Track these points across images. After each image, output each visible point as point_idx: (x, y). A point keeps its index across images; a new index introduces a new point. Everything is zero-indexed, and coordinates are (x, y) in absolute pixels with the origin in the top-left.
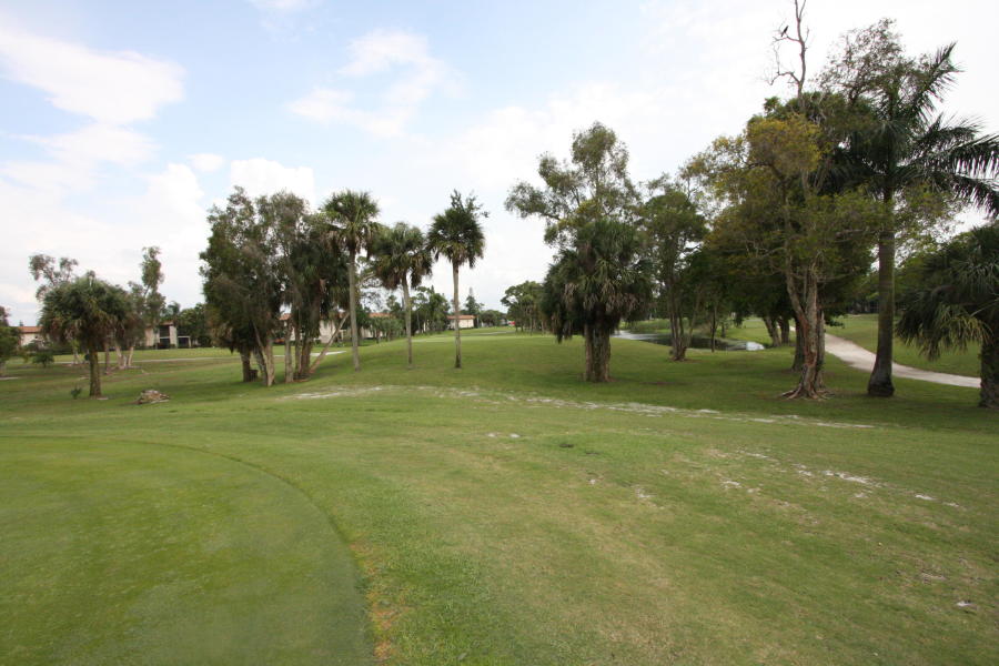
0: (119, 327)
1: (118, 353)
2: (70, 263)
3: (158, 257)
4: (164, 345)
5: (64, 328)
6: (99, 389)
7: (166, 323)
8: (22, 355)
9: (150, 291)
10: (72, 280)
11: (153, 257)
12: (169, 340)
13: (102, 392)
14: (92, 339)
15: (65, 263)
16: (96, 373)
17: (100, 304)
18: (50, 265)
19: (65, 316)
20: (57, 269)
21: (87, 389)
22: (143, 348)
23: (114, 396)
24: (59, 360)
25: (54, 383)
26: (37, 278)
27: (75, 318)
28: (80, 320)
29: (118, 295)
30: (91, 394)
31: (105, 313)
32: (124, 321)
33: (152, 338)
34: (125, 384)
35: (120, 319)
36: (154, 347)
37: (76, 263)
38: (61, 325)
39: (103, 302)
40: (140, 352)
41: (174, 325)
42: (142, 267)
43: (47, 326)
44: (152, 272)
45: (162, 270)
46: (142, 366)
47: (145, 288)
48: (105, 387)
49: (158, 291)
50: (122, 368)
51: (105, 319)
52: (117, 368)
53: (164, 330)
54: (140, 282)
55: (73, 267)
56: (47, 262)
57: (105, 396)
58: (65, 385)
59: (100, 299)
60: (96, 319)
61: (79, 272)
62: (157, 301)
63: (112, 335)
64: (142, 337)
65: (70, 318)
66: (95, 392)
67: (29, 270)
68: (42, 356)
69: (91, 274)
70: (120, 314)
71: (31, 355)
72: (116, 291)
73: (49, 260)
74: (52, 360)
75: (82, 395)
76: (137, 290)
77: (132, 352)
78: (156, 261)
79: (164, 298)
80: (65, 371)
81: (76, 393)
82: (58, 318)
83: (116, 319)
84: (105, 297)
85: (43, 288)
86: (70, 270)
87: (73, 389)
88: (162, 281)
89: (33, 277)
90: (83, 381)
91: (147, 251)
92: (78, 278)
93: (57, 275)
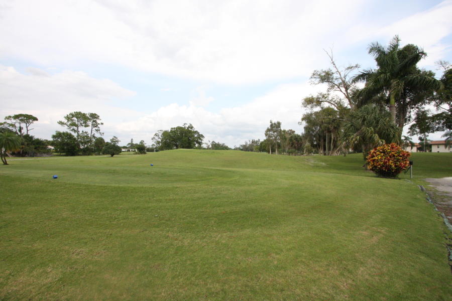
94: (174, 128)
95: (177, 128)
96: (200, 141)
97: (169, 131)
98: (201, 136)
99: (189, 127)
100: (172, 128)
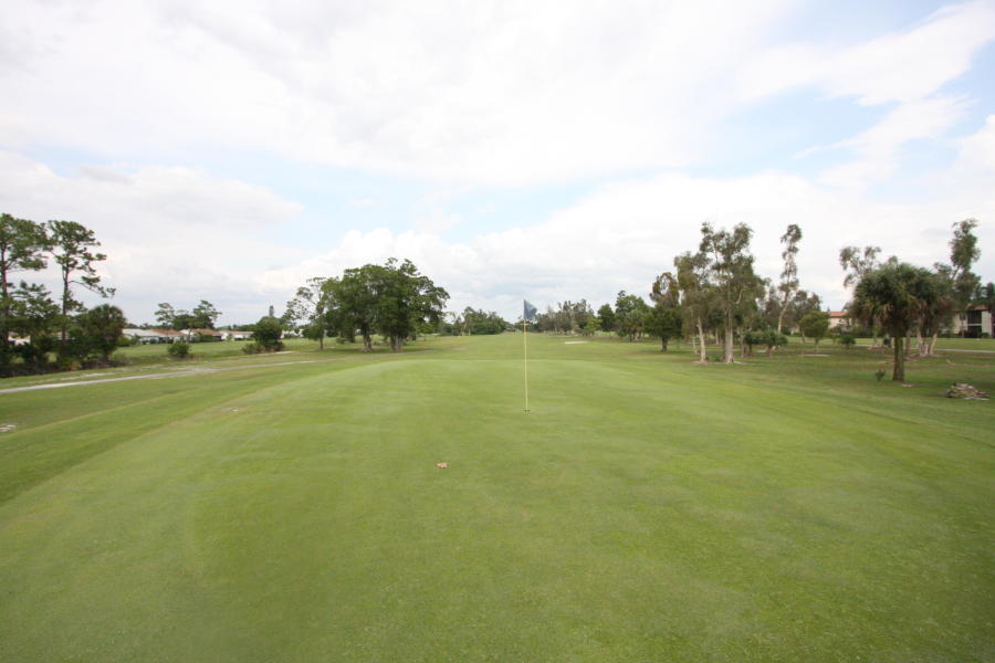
0: (928, 312)
1: (920, 340)
2: (874, 251)
3: (973, 232)
4: (974, 333)
5: (873, 313)
6: (902, 375)
7: (978, 308)
8: (831, 337)
9: (960, 271)
10: (876, 267)
11: (966, 232)
12: (980, 327)
13: (905, 378)
14: (898, 324)
15: (869, 252)
16: (899, 358)
17: (909, 287)
18: (857, 255)
19: (874, 301)
20: (862, 258)
21: (890, 373)
22: (948, 335)
23: (919, 384)
24: (860, 342)
25: (857, 363)
26: (845, 268)
27: (883, 303)
28: (888, 305)
29: (928, 278)
30: (895, 378)
31: (914, 298)
32: (934, 306)
33: (960, 324)
34: (929, 373)
35: (929, 303)
36: (959, 335)
37: (879, 250)
38: (871, 310)
39: (911, 286)
40: (944, 340)
41: (989, 310)
42: (952, 246)
43: (856, 311)
44: (965, 248)
45: (977, 245)
46: (946, 356)
47: (954, 268)
48: (908, 373)
49: (971, 271)
50: (922, 355)
51: (914, 304)
52: (917, 356)
53: (975, 316)
54: (948, 262)
55: (877, 254)
56: (854, 253)
57: (909, 382)
58: (870, 367)
59: (909, 282)
60: (905, 304)
61: (882, 258)
62: (969, 282)
63: (920, 321)
64: (949, 323)
65: (878, 303)
66: (898, 377)
67: (839, 262)
68: (847, 338)
69: (893, 259)
70: (930, 298)
71: (837, 337)
72: (924, 274)
73: (856, 250)
74: (854, 342)
75: (885, 378)
76: (944, 271)
77: (935, 339)
78: (971, 236)
79: (979, 278)
80: (865, 354)
81: (880, 375)
82: (868, 304)
83: (925, 303)
84: (913, 281)
85: (850, 277)
86: (873, 257)
87: (877, 371)
88: (976, 259)
89: (842, 267)
90: (887, 365)
91: (958, 227)
92: (880, 265)
93: (862, 263)
94: (357, 270)
95: (363, 269)
96: (437, 308)
97: (341, 279)
98: (438, 294)
99: (403, 268)
100: (348, 271)
